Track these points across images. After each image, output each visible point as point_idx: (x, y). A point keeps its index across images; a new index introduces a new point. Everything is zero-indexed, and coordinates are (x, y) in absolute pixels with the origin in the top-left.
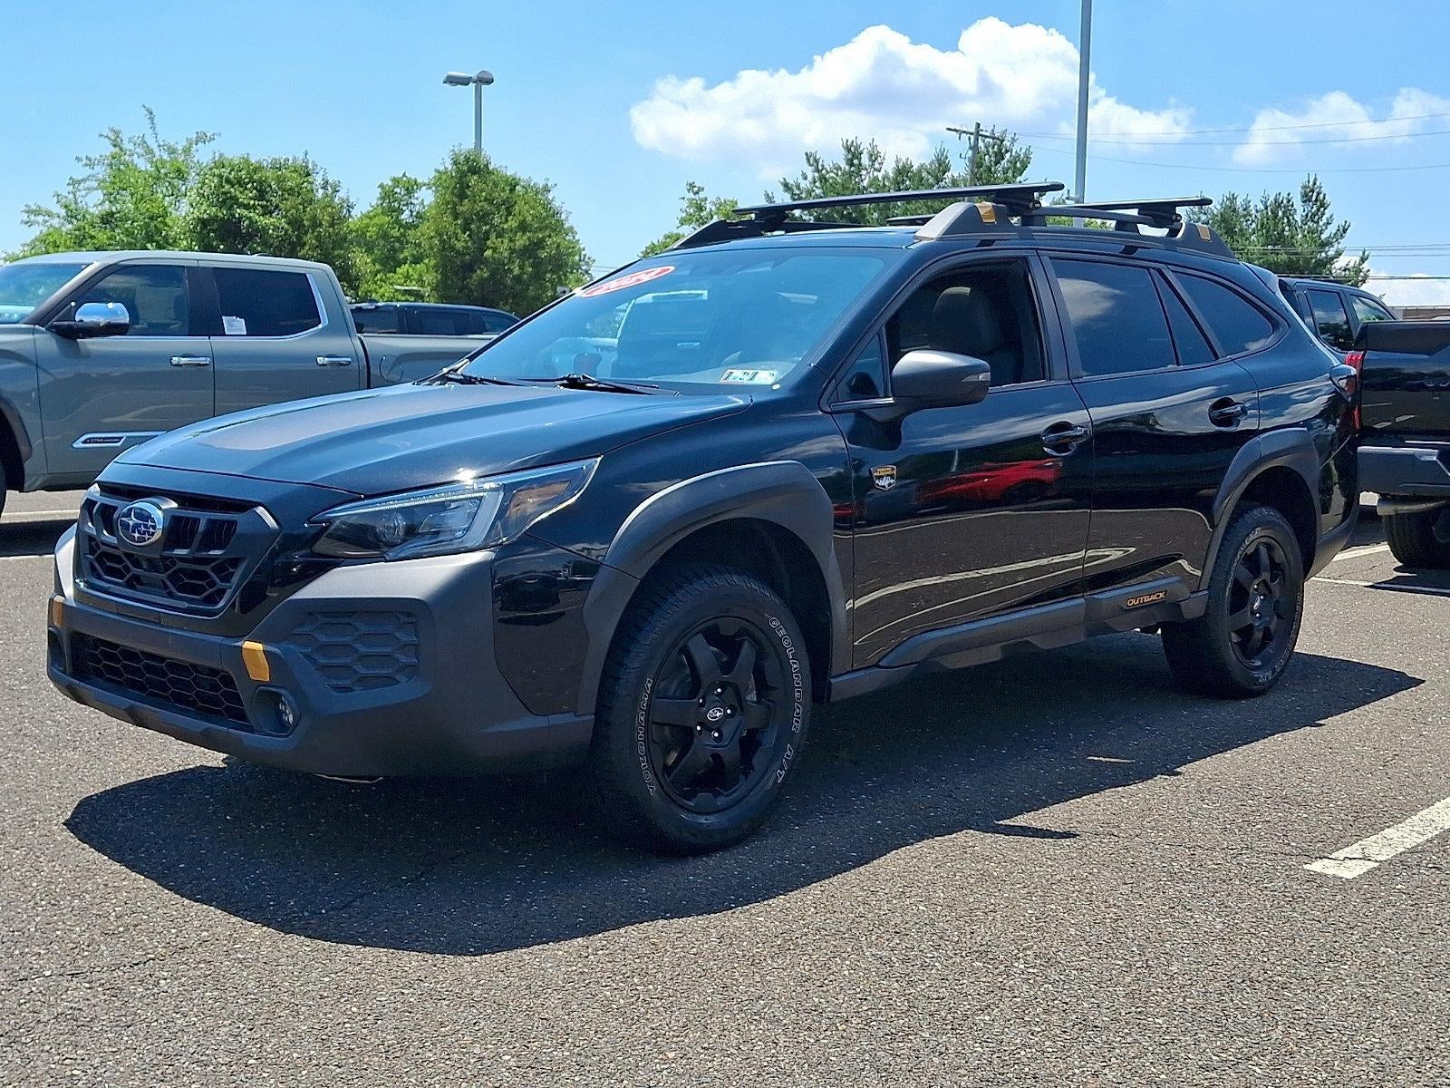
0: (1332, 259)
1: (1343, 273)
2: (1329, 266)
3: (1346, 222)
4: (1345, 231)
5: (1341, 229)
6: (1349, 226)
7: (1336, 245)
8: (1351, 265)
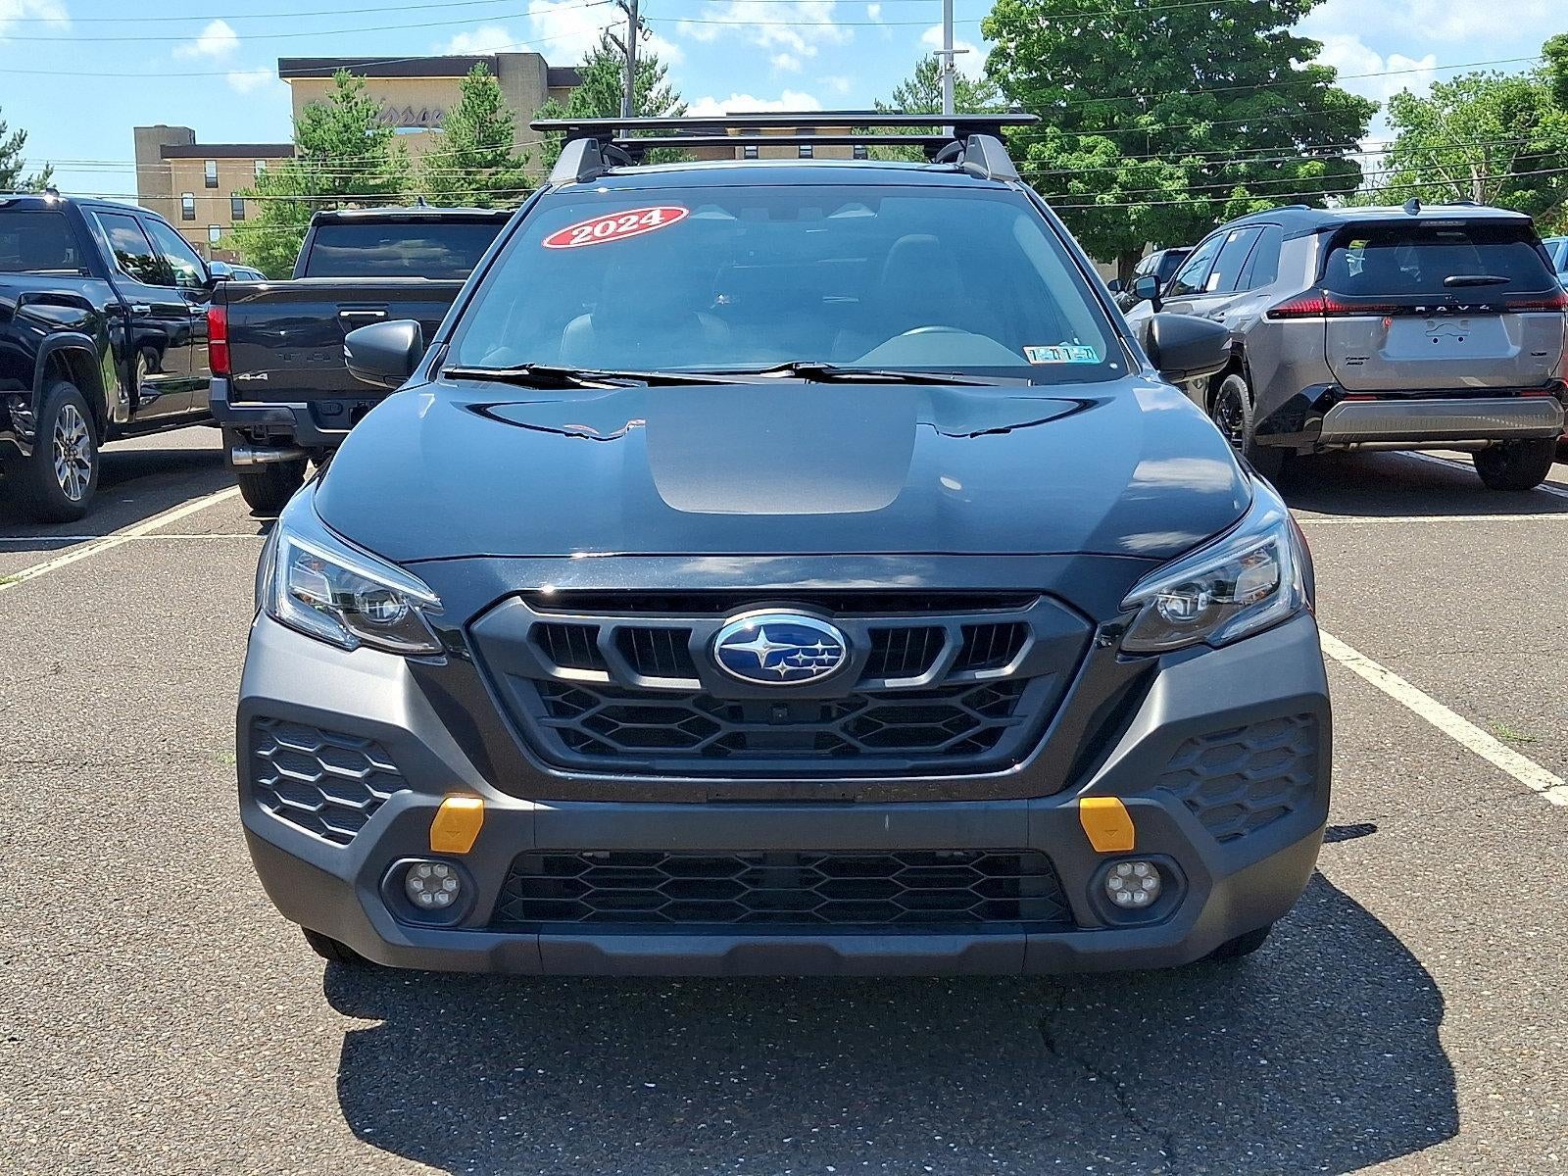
0: (13, 172)
1: (26, 188)
2: (10, 181)
3: (22, 131)
4: (22, 140)
5: (18, 138)
6: (26, 135)
7: (14, 156)
8: (35, 178)
